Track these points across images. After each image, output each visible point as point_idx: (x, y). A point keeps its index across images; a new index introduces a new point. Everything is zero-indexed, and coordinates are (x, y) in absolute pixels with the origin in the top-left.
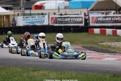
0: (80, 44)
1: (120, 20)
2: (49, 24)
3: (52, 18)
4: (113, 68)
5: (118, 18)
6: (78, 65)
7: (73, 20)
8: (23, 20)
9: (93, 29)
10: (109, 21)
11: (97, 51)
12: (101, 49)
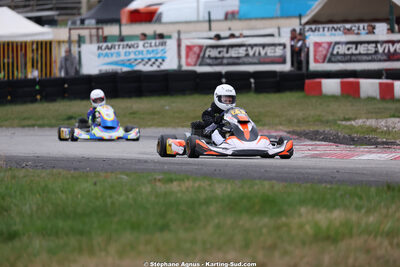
2: (180, 66)
3: (189, 48)
5: (397, 46)
8: (99, 56)
9: (318, 80)
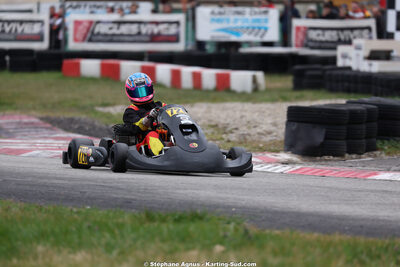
0: (34, 108)
1: (165, 33)
5: (162, 28)
6: (30, 179)
7: (10, 31)
9: (76, 61)
10: (130, 35)
11: (90, 135)
12: (104, 126)
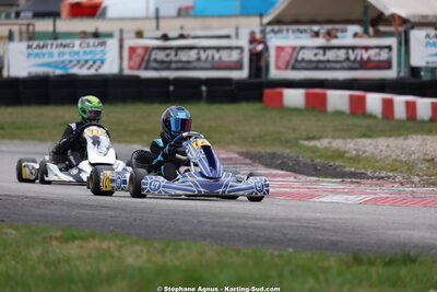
0: (233, 143)
1: (376, 59)
2: (121, 69)
3: (132, 50)
4: (353, 230)
5: (372, 53)
6: (227, 220)
7: (207, 58)
8: (29, 55)
9: (278, 90)
10: (337, 62)
11: (294, 171)
12: (309, 161)
